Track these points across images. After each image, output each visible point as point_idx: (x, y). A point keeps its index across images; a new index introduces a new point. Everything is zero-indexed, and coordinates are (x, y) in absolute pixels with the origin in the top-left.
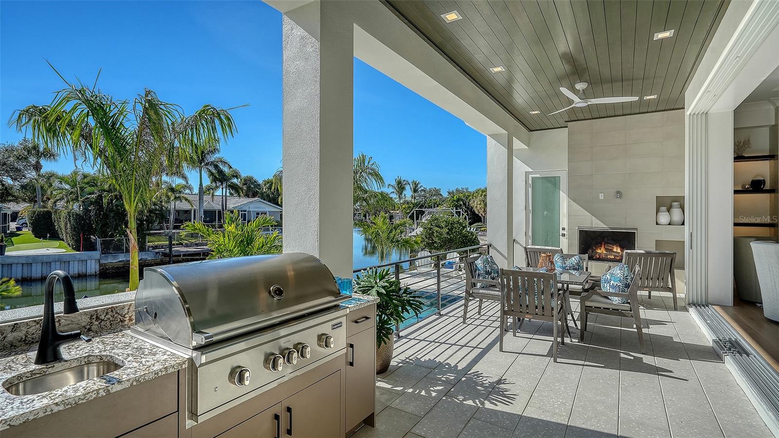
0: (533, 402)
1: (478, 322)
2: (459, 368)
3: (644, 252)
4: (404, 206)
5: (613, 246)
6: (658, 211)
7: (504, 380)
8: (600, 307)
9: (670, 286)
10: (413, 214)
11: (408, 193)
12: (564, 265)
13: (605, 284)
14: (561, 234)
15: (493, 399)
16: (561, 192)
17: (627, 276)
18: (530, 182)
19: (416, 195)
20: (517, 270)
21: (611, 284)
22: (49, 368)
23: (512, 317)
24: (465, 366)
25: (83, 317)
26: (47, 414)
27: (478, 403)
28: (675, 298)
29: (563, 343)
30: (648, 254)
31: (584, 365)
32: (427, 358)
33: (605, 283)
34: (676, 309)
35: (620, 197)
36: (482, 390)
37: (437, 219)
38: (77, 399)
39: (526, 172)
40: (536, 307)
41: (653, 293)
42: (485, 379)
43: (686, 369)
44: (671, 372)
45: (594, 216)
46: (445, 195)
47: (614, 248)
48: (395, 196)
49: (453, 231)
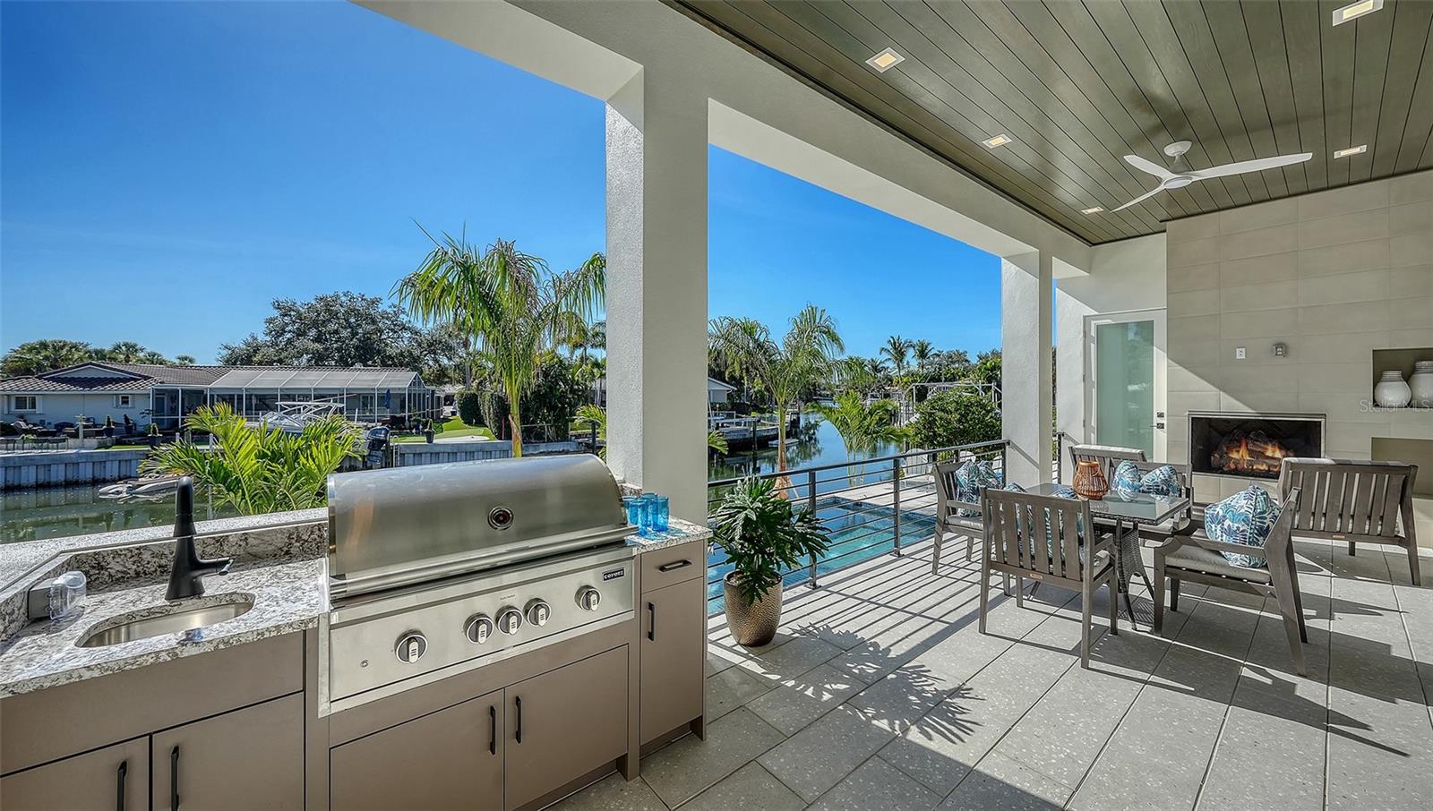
0: (1007, 745)
1: (961, 574)
2: (892, 655)
3: (1333, 462)
4: (905, 380)
5: (1265, 446)
6: (1377, 380)
7: (967, 689)
8: (1201, 569)
9: (1402, 534)
11: (912, 361)
12: (1136, 483)
13: (1213, 526)
14: (1155, 424)
15: (929, 725)
16: (1155, 348)
17: (1264, 512)
18: (1093, 333)
19: (925, 362)
20: (1015, 490)
21: (1226, 527)
22: (175, 606)
23: (1001, 573)
24: (902, 652)
25: (279, 536)
26: (72, 680)
27: (897, 727)
28: (1413, 559)
29: (1114, 630)
30: (1343, 467)
31: (1146, 682)
32: (843, 629)
33: (1213, 522)
34: (1415, 582)
35: (1285, 354)
36: (916, 704)
38: (122, 663)
39: (1085, 317)
40: (1050, 561)
41: (1359, 545)
42: (930, 682)
43: (1408, 727)
44: (1365, 727)
45: (1224, 391)
46: (974, 360)
47: (1266, 449)
48: (891, 365)
49: (968, 418)
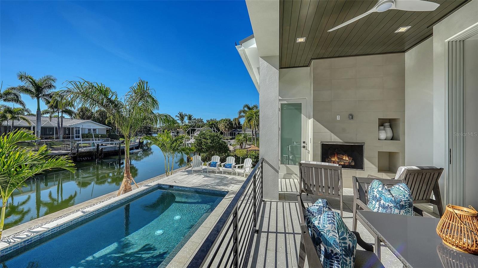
4: (184, 127)
5: (343, 156)
6: (379, 130)
10: (189, 131)
11: (186, 121)
14: (302, 146)
16: (302, 115)
18: (280, 107)
19: (190, 121)
35: (352, 118)
37: (204, 134)
45: (332, 133)
46: (205, 122)
47: (343, 157)
48: (179, 122)
49: (214, 142)
